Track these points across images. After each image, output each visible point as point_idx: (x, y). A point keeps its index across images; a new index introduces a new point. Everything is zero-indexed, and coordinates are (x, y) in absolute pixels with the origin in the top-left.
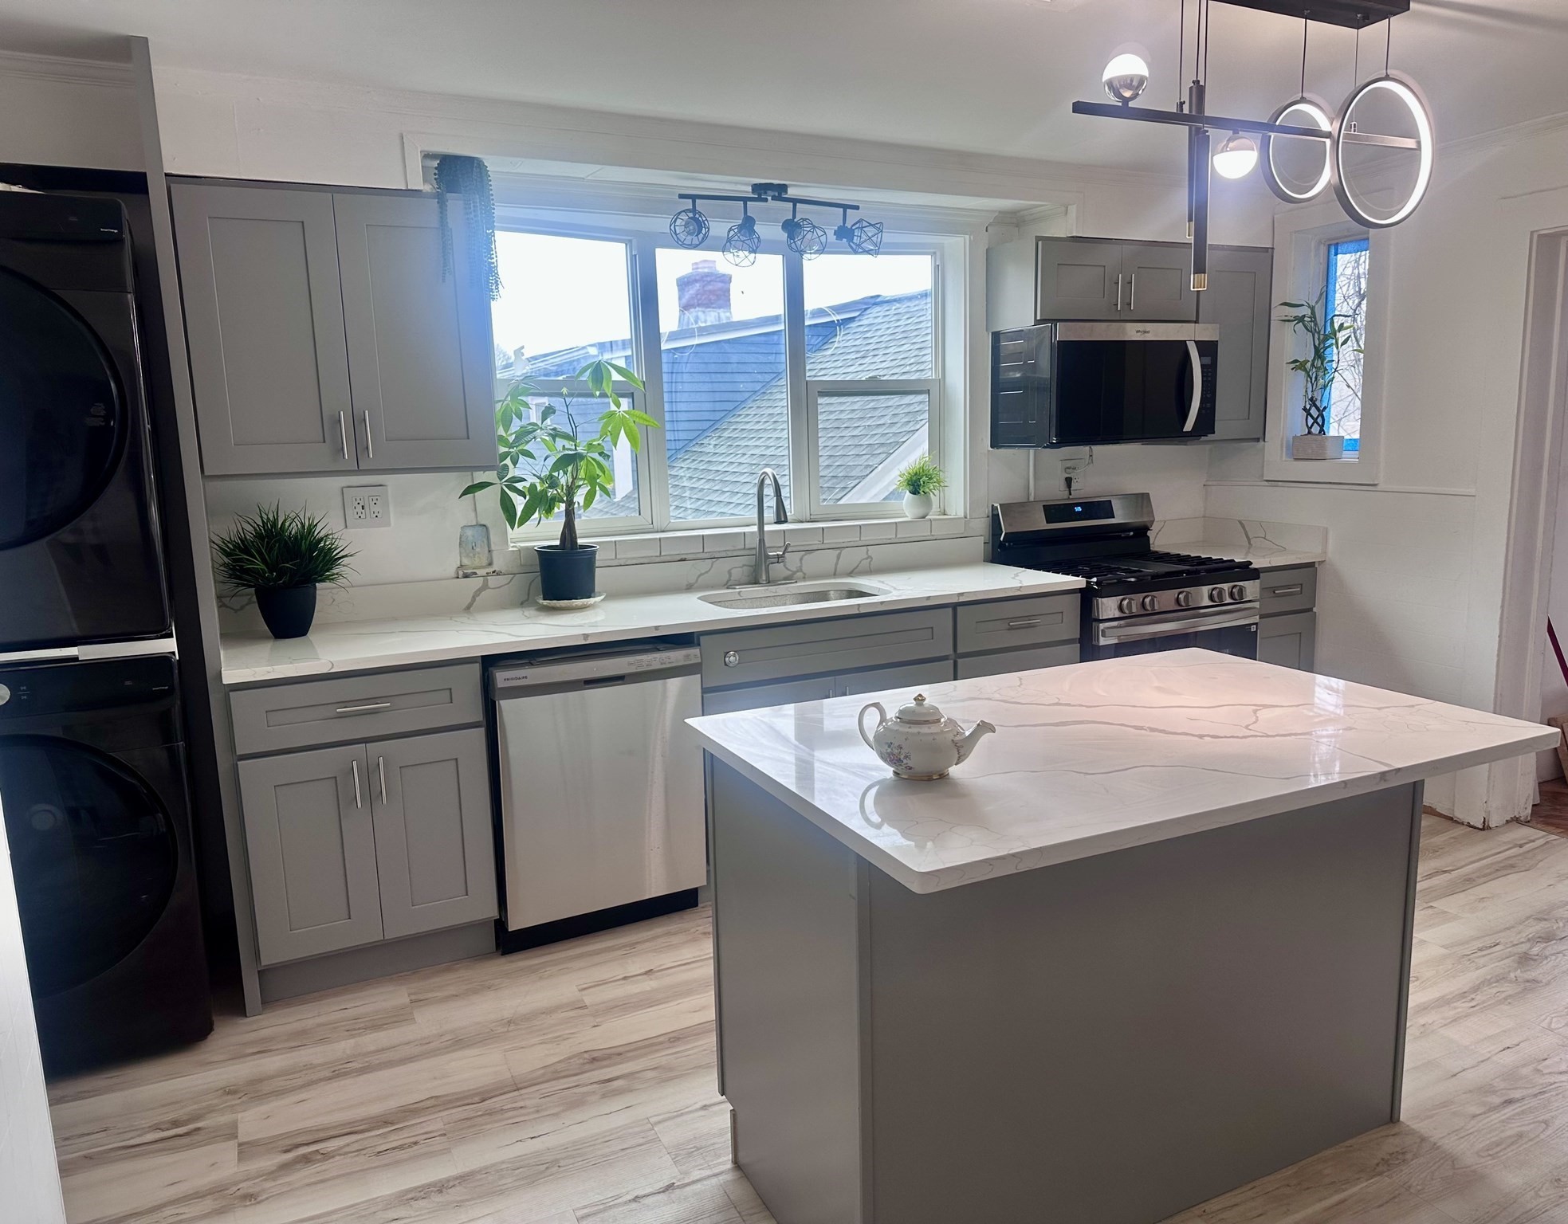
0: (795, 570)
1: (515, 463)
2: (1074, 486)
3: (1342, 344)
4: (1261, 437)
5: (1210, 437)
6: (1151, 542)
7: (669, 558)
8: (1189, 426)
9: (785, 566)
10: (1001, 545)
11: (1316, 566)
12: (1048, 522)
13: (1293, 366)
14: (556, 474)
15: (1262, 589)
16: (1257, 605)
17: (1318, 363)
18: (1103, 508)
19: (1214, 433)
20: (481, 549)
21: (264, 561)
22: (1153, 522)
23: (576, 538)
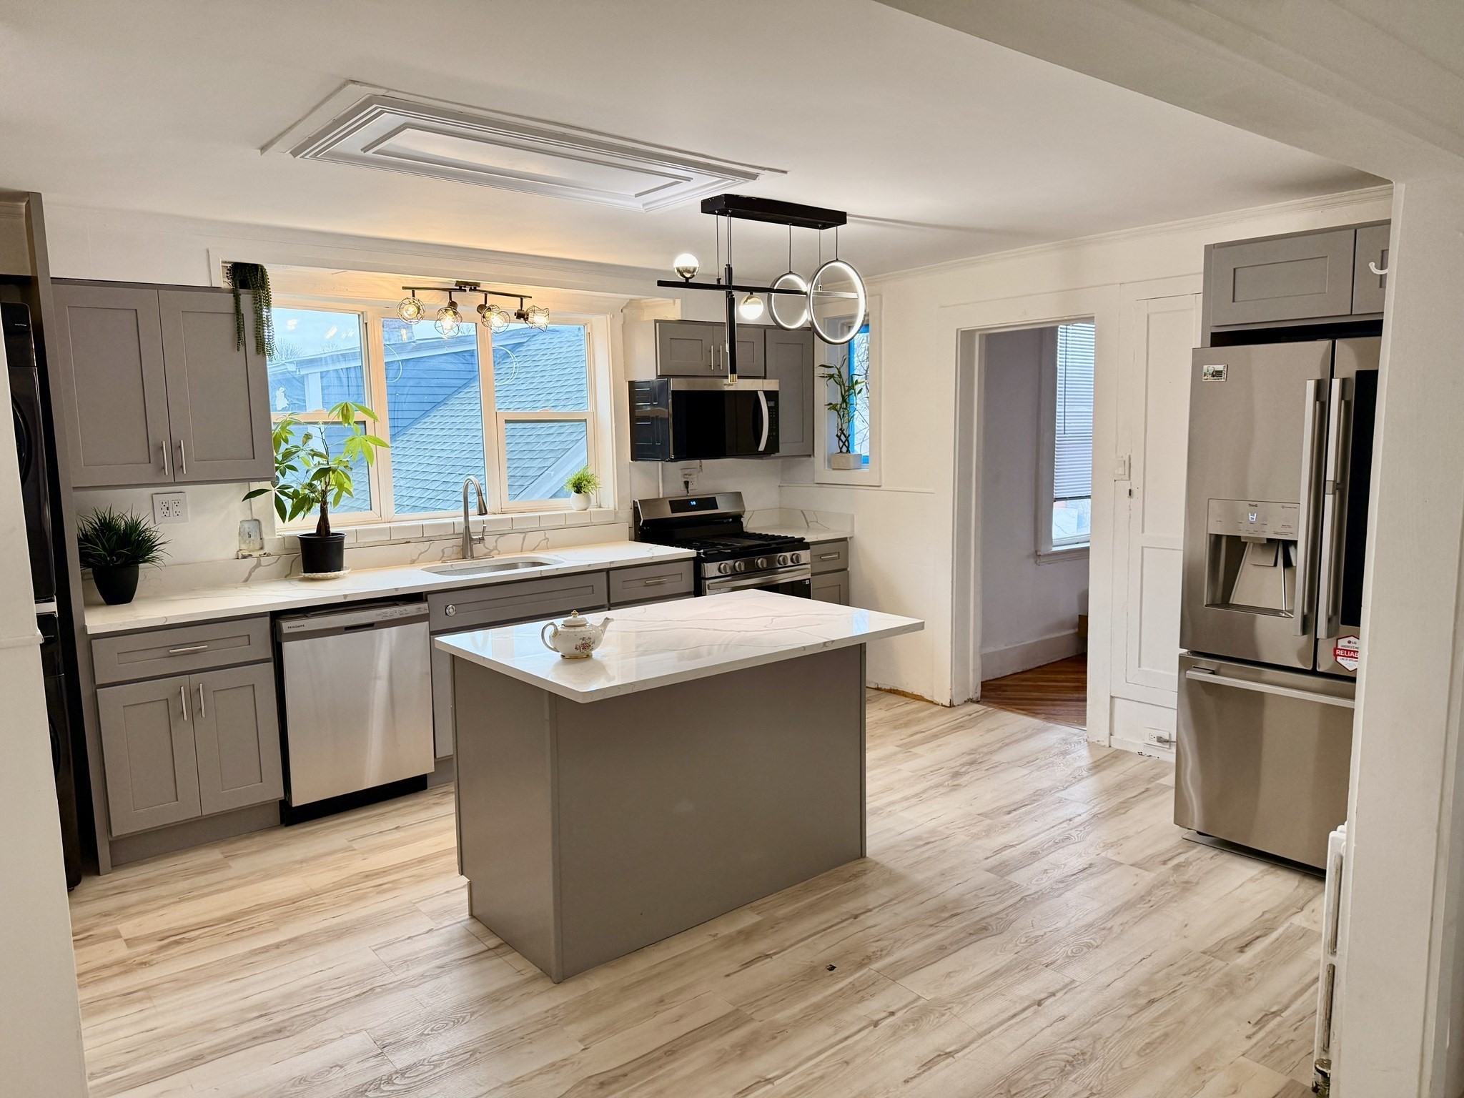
0: (492, 548)
1: (283, 475)
2: (690, 487)
3: (858, 393)
4: (811, 455)
5: (777, 454)
6: (744, 525)
7: (396, 542)
8: (762, 447)
9: (484, 545)
10: (641, 528)
11: (848, 540)
12: (672, 513)
13: (829, 407)
14: (315, 482)
15: (812, 556)
16: (809, 566)
17: (844, 405)
18: (710, 502)
19: (778, 452)
20: (255, 537)
21: (104, 548)
22: (744, 511)
23: (329, 527)
